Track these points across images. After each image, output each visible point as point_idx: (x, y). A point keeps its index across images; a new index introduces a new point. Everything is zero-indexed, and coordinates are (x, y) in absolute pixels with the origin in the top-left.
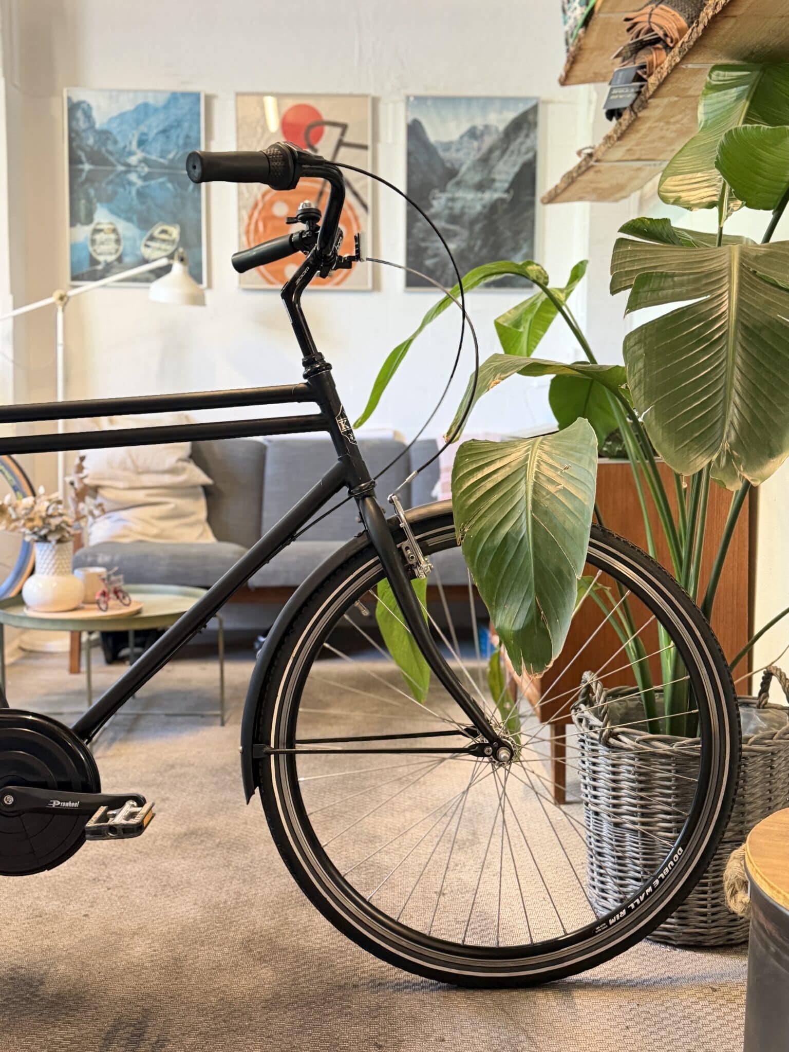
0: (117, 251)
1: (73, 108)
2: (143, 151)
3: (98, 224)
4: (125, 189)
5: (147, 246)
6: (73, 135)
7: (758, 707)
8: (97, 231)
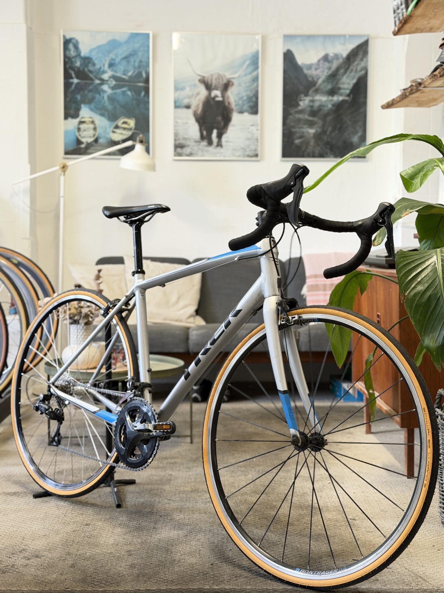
0: (94, 135)
1: (67, 42)
2: (112, 70)
3: (82, 118)
5: (114, 132)
6: (67, 60)
8: (82, 122)
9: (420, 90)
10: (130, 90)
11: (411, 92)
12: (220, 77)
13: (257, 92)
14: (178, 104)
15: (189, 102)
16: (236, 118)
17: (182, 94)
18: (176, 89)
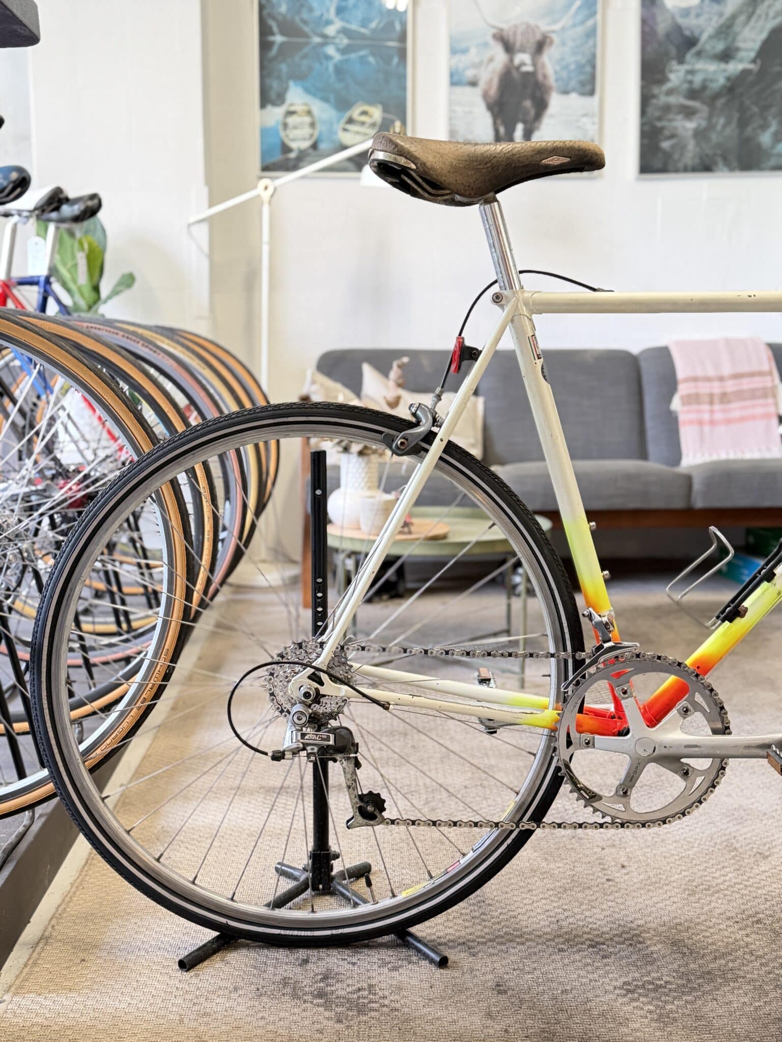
0: (312, 135)
2: (342, 19)
3: (291, 105)
4: (321, 63)
5: (345, 130)
6: (264, 1)
8: (290, 113)
10: (373, 54)
12: (529, 29)
13: (594, 56)
14: (456, 79)
15: (475, 76)
16: (556, 102)
17: (463, 61)
18: (454, 51)
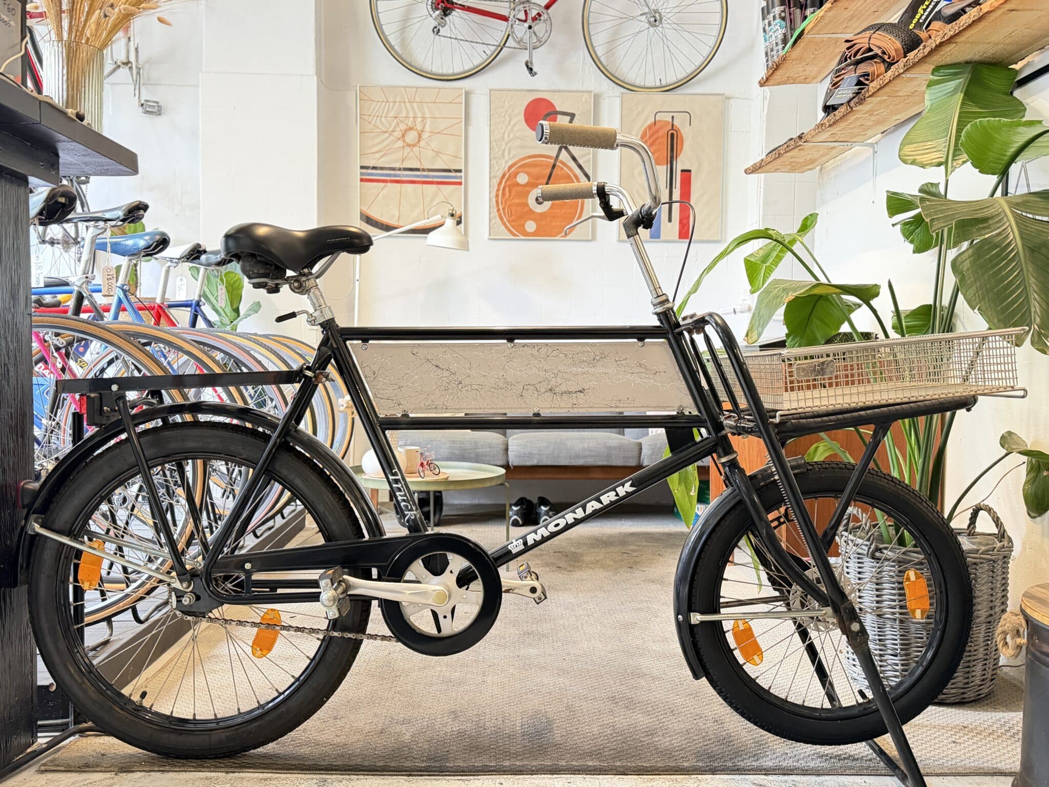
7: (969, 535)
9: (800, 145)
11: (788, 149)
